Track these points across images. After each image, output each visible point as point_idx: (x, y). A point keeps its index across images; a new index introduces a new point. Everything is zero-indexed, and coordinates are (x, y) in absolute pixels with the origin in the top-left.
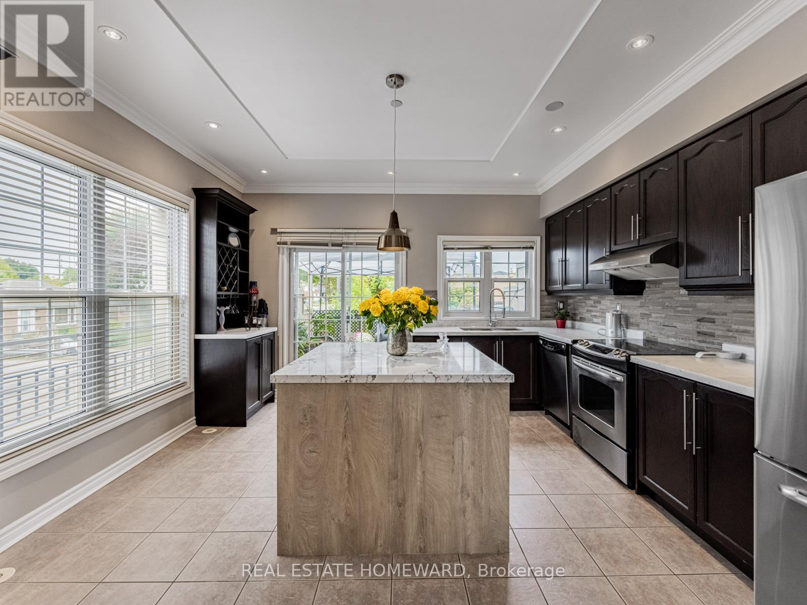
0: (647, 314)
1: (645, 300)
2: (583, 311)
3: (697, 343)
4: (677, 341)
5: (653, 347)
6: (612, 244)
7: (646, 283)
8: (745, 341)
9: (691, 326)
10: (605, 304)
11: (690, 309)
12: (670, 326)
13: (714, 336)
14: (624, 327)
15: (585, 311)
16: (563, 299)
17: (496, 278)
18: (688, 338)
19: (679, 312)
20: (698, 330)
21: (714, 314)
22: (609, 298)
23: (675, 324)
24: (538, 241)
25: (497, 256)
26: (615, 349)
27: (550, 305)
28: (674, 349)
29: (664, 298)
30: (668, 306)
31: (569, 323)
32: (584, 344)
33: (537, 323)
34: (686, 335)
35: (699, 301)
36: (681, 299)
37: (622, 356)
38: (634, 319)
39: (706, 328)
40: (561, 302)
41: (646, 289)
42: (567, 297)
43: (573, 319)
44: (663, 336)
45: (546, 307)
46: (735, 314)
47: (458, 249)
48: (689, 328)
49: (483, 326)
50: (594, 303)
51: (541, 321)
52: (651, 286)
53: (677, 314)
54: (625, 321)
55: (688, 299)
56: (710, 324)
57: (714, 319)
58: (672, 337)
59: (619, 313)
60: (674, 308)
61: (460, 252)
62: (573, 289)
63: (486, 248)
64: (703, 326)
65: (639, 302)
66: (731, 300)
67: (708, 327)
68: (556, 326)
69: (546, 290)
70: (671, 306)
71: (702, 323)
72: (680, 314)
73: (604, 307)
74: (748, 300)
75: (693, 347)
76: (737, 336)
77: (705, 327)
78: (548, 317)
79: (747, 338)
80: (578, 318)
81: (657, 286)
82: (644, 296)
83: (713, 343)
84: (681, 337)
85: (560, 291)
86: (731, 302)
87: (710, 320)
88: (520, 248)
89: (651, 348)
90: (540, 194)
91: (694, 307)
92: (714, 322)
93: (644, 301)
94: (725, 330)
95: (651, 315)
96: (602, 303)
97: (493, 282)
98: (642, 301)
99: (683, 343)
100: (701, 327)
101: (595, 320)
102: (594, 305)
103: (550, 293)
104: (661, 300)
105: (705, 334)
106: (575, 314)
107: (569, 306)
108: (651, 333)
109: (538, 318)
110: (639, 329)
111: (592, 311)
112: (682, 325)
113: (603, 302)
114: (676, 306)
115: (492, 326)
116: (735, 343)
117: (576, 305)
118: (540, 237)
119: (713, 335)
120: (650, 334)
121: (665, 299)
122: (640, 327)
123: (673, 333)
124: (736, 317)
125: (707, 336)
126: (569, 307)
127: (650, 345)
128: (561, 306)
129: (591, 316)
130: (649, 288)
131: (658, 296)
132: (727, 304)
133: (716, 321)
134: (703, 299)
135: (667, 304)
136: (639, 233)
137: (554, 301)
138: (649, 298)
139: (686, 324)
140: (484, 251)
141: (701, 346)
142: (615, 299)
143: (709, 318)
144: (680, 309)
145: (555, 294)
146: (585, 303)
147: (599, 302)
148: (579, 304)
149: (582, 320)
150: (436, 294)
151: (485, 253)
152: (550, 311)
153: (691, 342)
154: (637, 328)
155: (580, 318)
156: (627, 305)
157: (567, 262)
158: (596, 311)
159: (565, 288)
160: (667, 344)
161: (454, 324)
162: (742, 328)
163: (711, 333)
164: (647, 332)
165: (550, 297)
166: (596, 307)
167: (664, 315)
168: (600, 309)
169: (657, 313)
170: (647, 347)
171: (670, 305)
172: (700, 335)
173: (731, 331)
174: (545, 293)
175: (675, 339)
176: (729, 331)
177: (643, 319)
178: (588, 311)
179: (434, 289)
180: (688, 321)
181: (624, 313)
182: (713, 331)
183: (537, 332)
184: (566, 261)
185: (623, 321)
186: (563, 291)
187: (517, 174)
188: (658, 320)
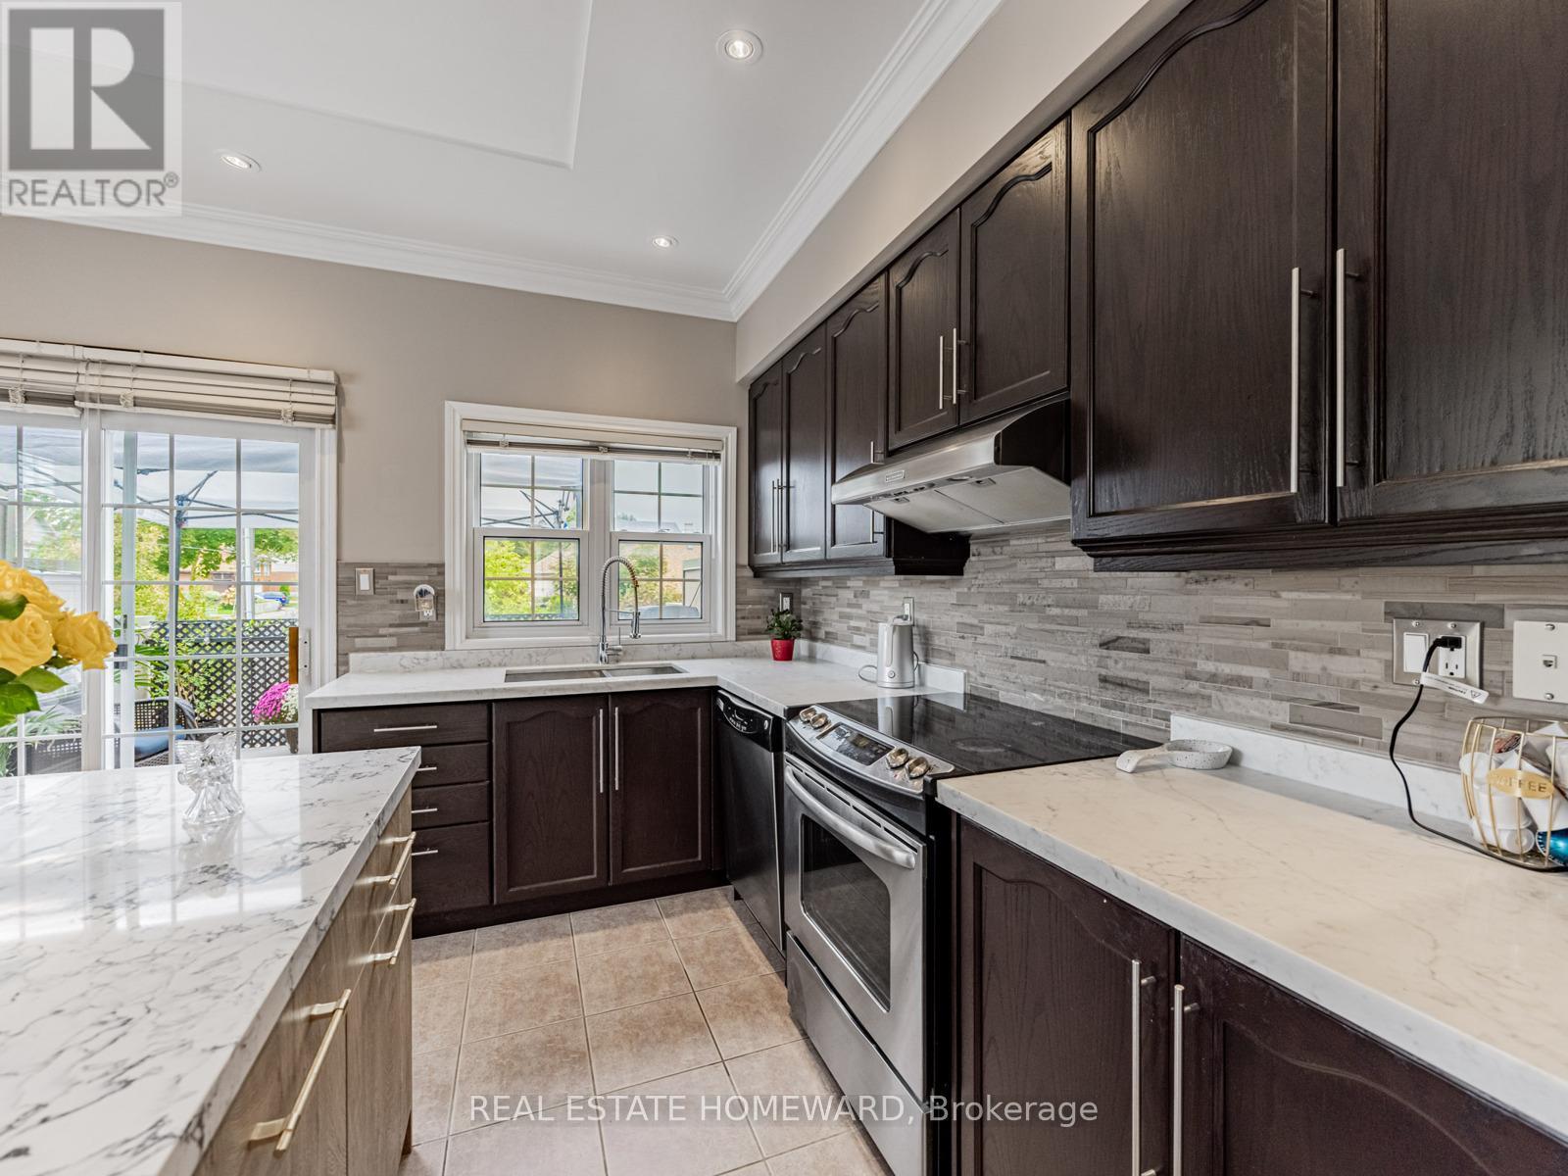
0: (972, 626)
1: (969, 589)
2: (832, 619)
3: (1097, 709)
4: (1047, 701)
5: (987, 712)
6: (892, 429)
7: (971, 542)
8: (1238, 711)
9: (1086, 661)
10: (877, 598)
11: (1084, 612)
12: (1030, 660)
13: (1146, 692)
14: (921, 658)
15: (836, 617)
16: (790, 588)
17: (624, 532)
18: (1074, 694)
19: (1053, 619)
20: (1103, 672)
21: (1146, 626)
22: (886, 584)
23: (1041, 655)
24: (730, 438)
25: (628, 471)
26: (898, 745)
27: (760, 603)
28: (1040, 723)
29: (1013, 582)
30: (1025, 605)
31: (801, 646)
32: (814, 721)
33: (730, 648)
34: (1071, 686)
35: (1106, 590)
36: (1057, 583)
37: (912, 778)
38: (943, 638)
39: (1125, 668)
40: (785, 595)
41: (972, 558)
42: (799, 581)
43: (813, 638)
44: (1012, 687)
45: (750, 606)
46: (1207, 628)
47: (511, 444)
48: (1078, 667)
49: (583, 661)
50: (855, 596)
51: (739, 643)
52: (983, 550)
53: (1048, 626)
54: (921, 643)
55: (1075, 585)
56: (1136, 655)
57: (1145, 641)
58: (1034, 690)
59: (909, 622)
60: (1038, 610)
61: (525, 456)
62: (805, 559)
63: (594, 448)
64: (1116, 662)
65: (955, 594)
66: (1194, 587)
67: (1130, 664)
68: (771, 654)
69: (751, 565)
70: (1033, 604)
71: (1113, 653)
72: (1054, 627)
73: (875, 608)
74: (1246, 585)
75: (1089, 722)
76: (1214, 693)
77: (1122, 665)
78: (755, 633)
79: (1243, 700)
80: (822, 634)
81: (998, 550)
82: (965, 576)
83: (1143, 712)
84: (1057, 691)
85: (778, 565)
86: (1196, 593)
87: (1135, 645)
88: (684, 454)
89: (982, 716)
90: (736, 320)
91: (1092, 606)
92: (1147, 651)
93: (966, 590)
94: (1179, 676)
95: (982, 628)
96: (872, 597)
97: (615, 541)
98: (960, 590)
99: (1064, 709)
100: (1110, 663)
101: (857, 639)
102: (854, 601)
103: (759, 572)
104: (1006, 588)
105: (1121, 684)
106: (815, 624)
107: (805, 604)
108: (982, 675)
109: (732, 636)
110: (953, 666)
111: (849, 617)
112: (1061, 656)
113: (874, 593)
114: (1045, 603)
115: (607, 662)
116: (1205, 715)
117: (817, 601)
118: (735, 429)
119: (1142, 689)
120: (979, 679)
121: (1019, 586)
122: (957, 661)
123: (1038, 679)
124: (1211, 637)
125: (1126, 690)
126: (803, 606)
127: (980, 710)
128: (786, 604)
129: (849, 628)
130: (979, 555)
131: (1000, 576)
132: (1185, 597)
133: (1152, 646)
134: (1113, 584)
135: (1021, 598)
136: (959, 387)
137: (769, 591)
138: (977, 582)
139: (1071, 653)
140: (590, 456)
141: (1110, 719)
142: (901, 586)
143: (1134, 640)
144: (1055, 611)
145: (769, 575)
146: (836, 595)
147: (865, 594)
148: (824, 599)
149: (830, 638)
150: (442, 574)
151: (592, 461)
152: (759, 618)
153: (1084, 705)
154: (949, 662)
155: (827, 633)
156: (925, 600)
157: (791, 490)
158: (860, 618)
159: (789, 557)
160: (1022, 709)
161: (497, 659)
162: (1227, 669)
163: (1138, 681)
164: (971, 672)
165: (759, 581)
166: (859, 606)
167: (1012, 630)
168: (868, 612)
169: (998, 624)
170: (972, 713)
171: (1028, 602)
172: (1107, 685)
173: (1195, 679)
174: (749, 573)
175: (1042, 695)
176: (1189, 677)
177: (963, 637)
178: (844, 617)
179: (434, 560)
180: (1075, 645)
181: (921, 623)
182: (1144, 678)
183: (716, 678)
184: (788, 487)
185: (915, 642)
186: (781, 566)
187: (662, 242)
188: (1000, 642)
